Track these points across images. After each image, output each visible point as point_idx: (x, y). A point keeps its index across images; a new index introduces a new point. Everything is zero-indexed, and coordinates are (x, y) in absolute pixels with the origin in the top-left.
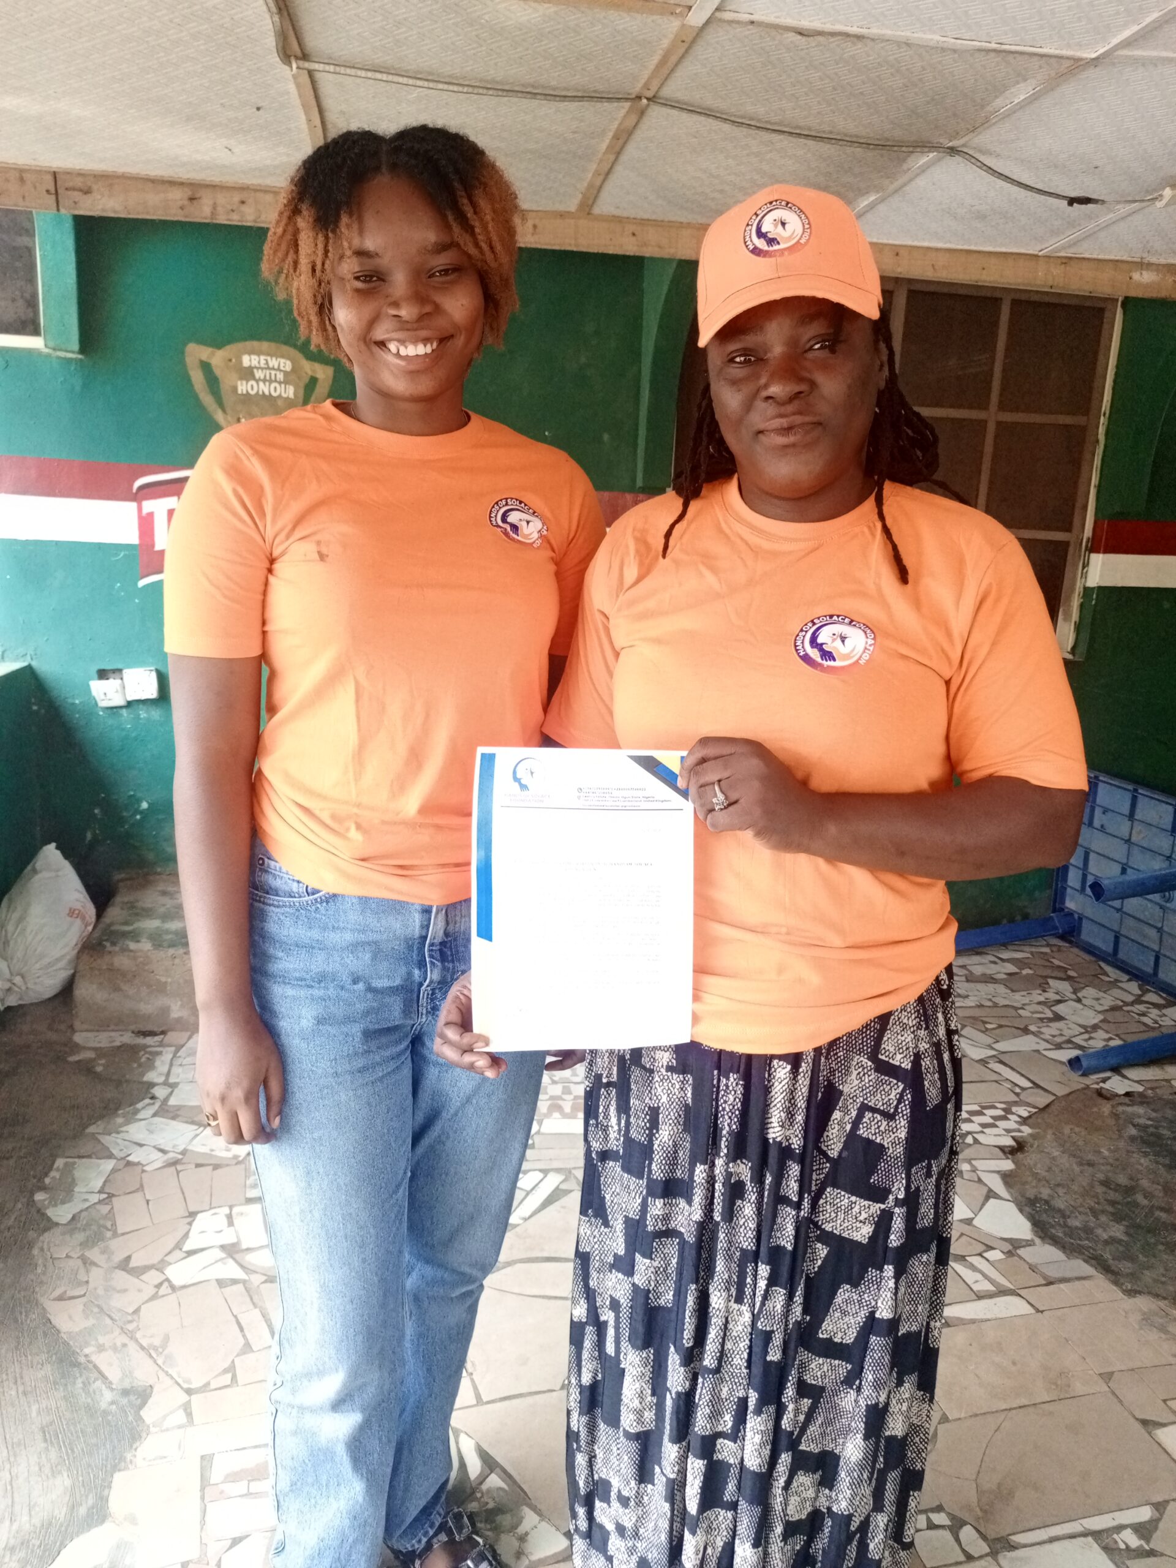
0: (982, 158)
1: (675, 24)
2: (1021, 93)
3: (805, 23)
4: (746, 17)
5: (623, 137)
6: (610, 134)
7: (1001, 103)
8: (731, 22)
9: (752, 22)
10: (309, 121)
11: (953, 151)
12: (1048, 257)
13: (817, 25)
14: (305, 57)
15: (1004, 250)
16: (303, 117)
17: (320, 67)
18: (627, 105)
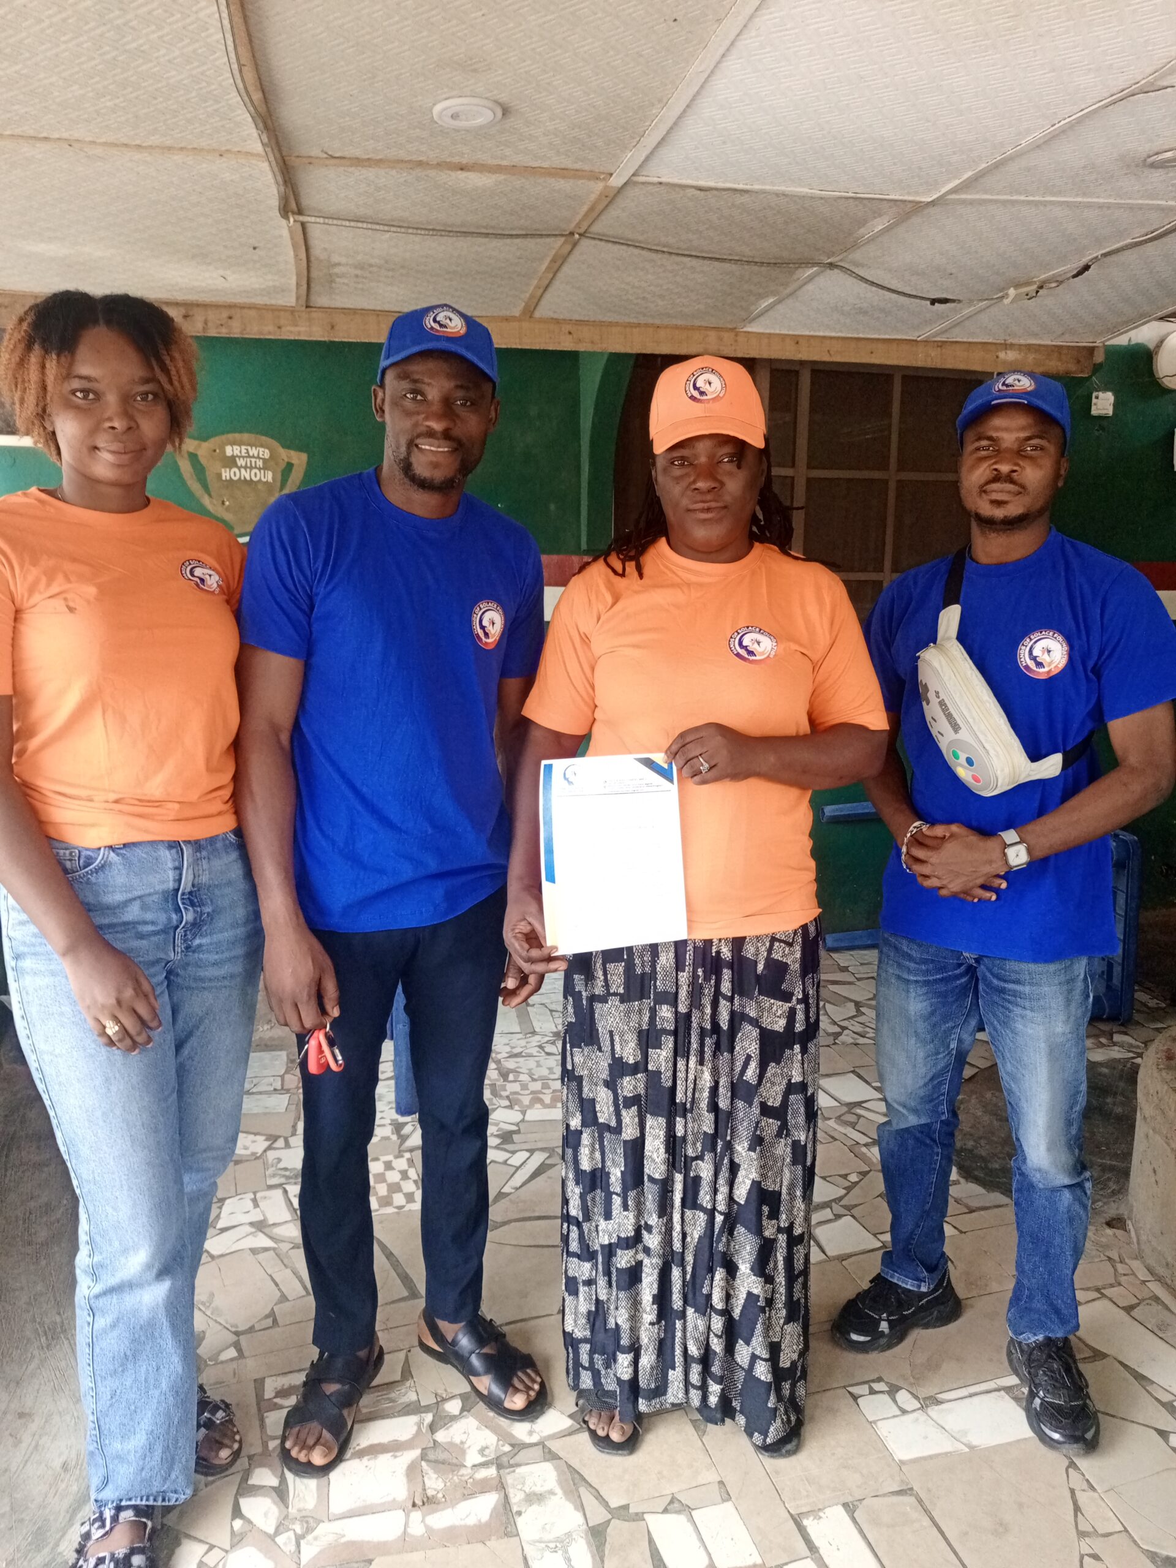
0: (856, 270)
1: (599, 186)
2: (879, 225)
3: (702, 183)
4: (656, 180)
5: (559, 262)
6: (549, 259)
7: (866, 232)
8: (643, 183)
9: (661, 183)
10: (296, 256)
11: (832, 266)
12: (926, 342)
13: (712, 184)
14: (300, 212)
15: (887, 337)
16: (292, 253)
17: (313, 219)
18: (563, 239)
